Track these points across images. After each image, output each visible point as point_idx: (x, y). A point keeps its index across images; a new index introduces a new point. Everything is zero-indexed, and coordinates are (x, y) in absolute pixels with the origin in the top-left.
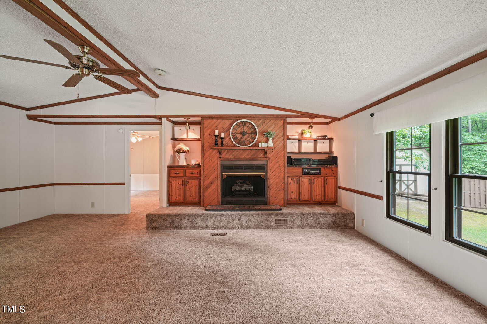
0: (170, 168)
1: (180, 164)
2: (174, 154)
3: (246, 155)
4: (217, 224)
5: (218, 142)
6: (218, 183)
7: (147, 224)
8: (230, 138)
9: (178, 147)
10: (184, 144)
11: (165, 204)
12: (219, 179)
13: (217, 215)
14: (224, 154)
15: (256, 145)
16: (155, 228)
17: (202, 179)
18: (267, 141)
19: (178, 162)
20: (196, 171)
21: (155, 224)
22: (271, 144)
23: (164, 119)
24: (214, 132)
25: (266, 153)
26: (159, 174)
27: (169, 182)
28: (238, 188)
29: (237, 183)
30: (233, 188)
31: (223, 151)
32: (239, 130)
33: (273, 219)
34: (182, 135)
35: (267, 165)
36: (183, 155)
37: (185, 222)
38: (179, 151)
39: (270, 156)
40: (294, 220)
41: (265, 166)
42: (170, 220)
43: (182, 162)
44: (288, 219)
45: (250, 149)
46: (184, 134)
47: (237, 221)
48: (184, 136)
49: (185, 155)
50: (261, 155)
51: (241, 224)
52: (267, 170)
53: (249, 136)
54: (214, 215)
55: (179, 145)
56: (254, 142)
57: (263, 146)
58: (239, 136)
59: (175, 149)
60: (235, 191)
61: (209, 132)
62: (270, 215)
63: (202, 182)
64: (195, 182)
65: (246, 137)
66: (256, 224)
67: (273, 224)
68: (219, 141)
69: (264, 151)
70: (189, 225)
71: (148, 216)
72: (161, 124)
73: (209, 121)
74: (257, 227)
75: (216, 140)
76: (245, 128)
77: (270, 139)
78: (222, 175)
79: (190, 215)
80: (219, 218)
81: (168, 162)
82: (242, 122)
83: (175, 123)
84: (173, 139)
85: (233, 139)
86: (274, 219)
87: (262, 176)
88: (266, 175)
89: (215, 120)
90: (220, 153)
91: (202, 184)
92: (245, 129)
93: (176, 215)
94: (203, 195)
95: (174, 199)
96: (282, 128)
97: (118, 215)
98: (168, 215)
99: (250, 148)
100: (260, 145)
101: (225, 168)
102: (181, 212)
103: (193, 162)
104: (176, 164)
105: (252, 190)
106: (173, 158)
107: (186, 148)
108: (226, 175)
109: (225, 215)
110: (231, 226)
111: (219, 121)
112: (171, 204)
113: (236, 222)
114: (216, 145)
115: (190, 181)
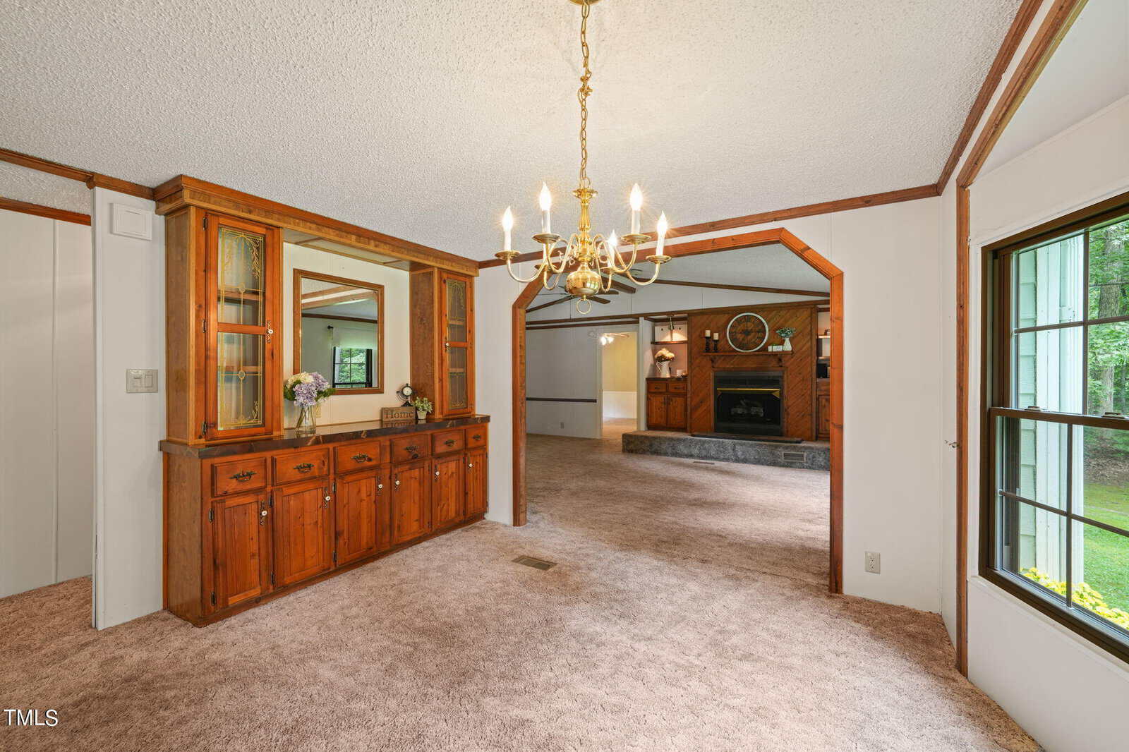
0: (650, 381)
1: (662, 376)
2: (655, 363)
3: (750, 364)
4: (704, 453)
5: (710, 348)
6: (711, 402)
7: (623, 446)
8: (727, 341)
9: (660, 353)
10: (668, 349)
11: (643, 427)
12: (712, 397)
13: (704, 442)
14: (720, 361)
15: (765, 349)
16: (631, 451)
17: (689, 395)
18: (782, 343)
19: (660, 374)
20: (681, 385)
21: (631, 446)
22: (788, 346)
23: (641, 319)
24: (704, 333)
25: (780, 360)
26: (636, 393)
27: (648, 399)
28: (740, 411)
29: (741, 404)
30: (733, 410)
31: (717, 358)
32: (740, 328)
33: (781, 452)
34: (664, 337)
35: (782, 377)
36: (665, 364)
37: (664, 447)
38: (662, 359)
39: (788, 364)
40: (814, 457)
41: (780, 379)
42: (648, 443)
43: (665, 374)
44: (805, 454)
45: (756, 355)
46: (667, 335)
47: (731, 451)
48: (668, 339)
49: (669, 364)
50: (774, 363)
51: (736, 455)
52: (783, 385)
53: (754, 337)
54: (700, 441)
55: (660, 352)
56: (762, 344)
57: (774, 350)
58: (740, 337)
59: (656, 356)
60: (736, 414)
61: (698, 333)
62: (776, 447)
63: (689, 399)
64: (680, 400)
65: (749, 337)
66: (756, 457)
67: (782, 460)
68: (712, 345)
69: (778, 357)
70: (670, 450)
71: (624, 436)
72: (638, 322)
73: (699, 317)
74: (758, 462)
75: (708, 344)
76: (749, 324)
77: (787, 340)
78: (716, 391)
79: (672, 439)
80: (706, 445)
81: (646, 372)
82: (745, 316)
83: (655, 321)
84: (654, 343)
85: (731, 341)
86: (783, 453)
87: (774, 394)
88: (781, 393)
89: (706, 317)
90: (713, 361)
91: (689, 403)
92: (750, 326)
93: (654, 438)
94: (691, 418)
95: (654, 421)
96: (807, 321)
97: (589, 439)
98: (646, 437)
99: (757, 353)
100: (770, 349)
101: (720, 381)
102: (661, 435)
103: (679, 373)
104: (658, 376)
105: (762, 415)
106: (654, 368)
107: (669, 355)
108: (721, 391)
109: (715, 441)
110: (722, 457)
111: (712, 316)
112: (650, 426)
113: (730, 453)
114: (708, 350)
115: (674, 399)
